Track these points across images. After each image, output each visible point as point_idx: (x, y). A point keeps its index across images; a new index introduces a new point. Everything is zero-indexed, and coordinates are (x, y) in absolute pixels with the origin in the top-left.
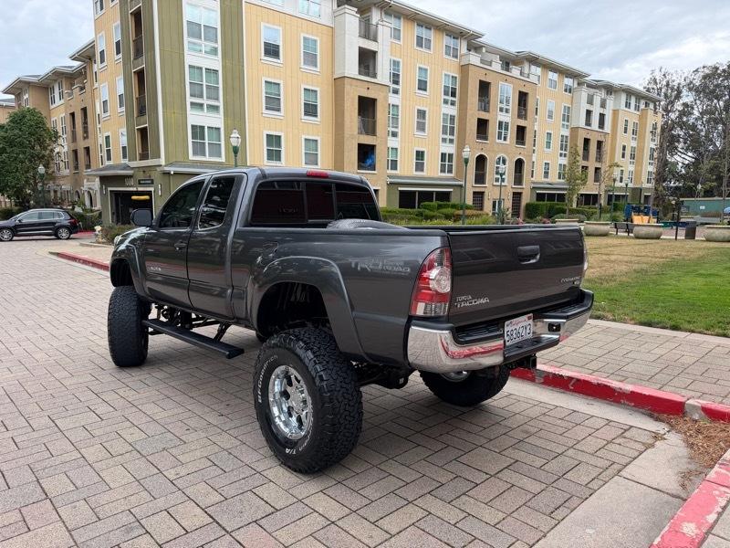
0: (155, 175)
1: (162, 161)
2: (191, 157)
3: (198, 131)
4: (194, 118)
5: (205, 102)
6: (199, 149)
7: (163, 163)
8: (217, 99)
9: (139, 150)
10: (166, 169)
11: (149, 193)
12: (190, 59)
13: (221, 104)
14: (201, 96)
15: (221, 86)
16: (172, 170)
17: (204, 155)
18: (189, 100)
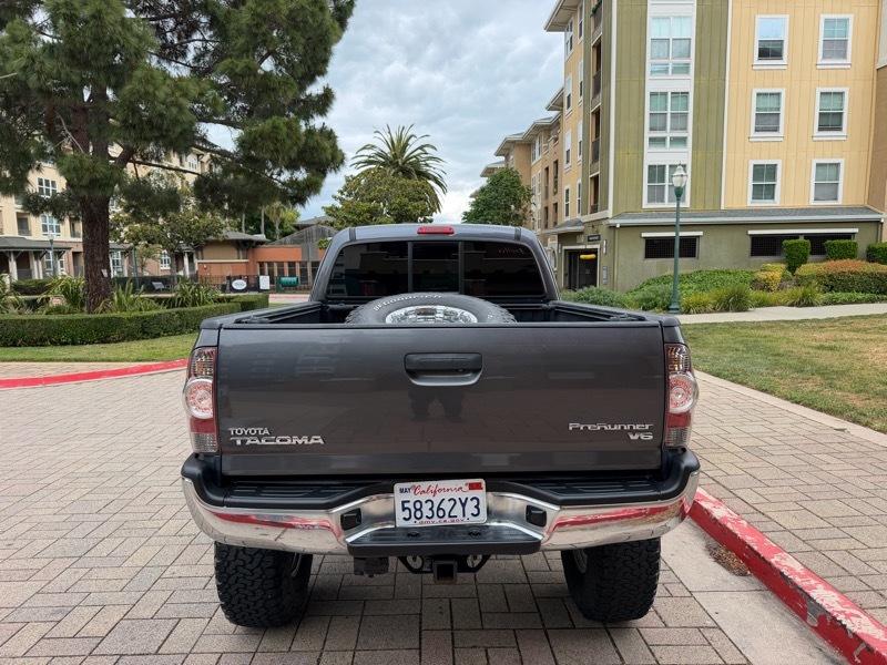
0: (603, 230)
1: (610, 213)
2: (646, 205)
3: (657, 172)
4: (653, 156)
5: (668, 134)
6: (656, 195)
7: (610, 216)
8: (685, 129)
9: (591, 202)
10: (611, 222)
11: (594, 251)
12: (653, 84)
13: (689, 134)
14: (664, 128)
15: (691, 111)
16: (618, 223)
17: (663, 201)
18: (648, 134)
